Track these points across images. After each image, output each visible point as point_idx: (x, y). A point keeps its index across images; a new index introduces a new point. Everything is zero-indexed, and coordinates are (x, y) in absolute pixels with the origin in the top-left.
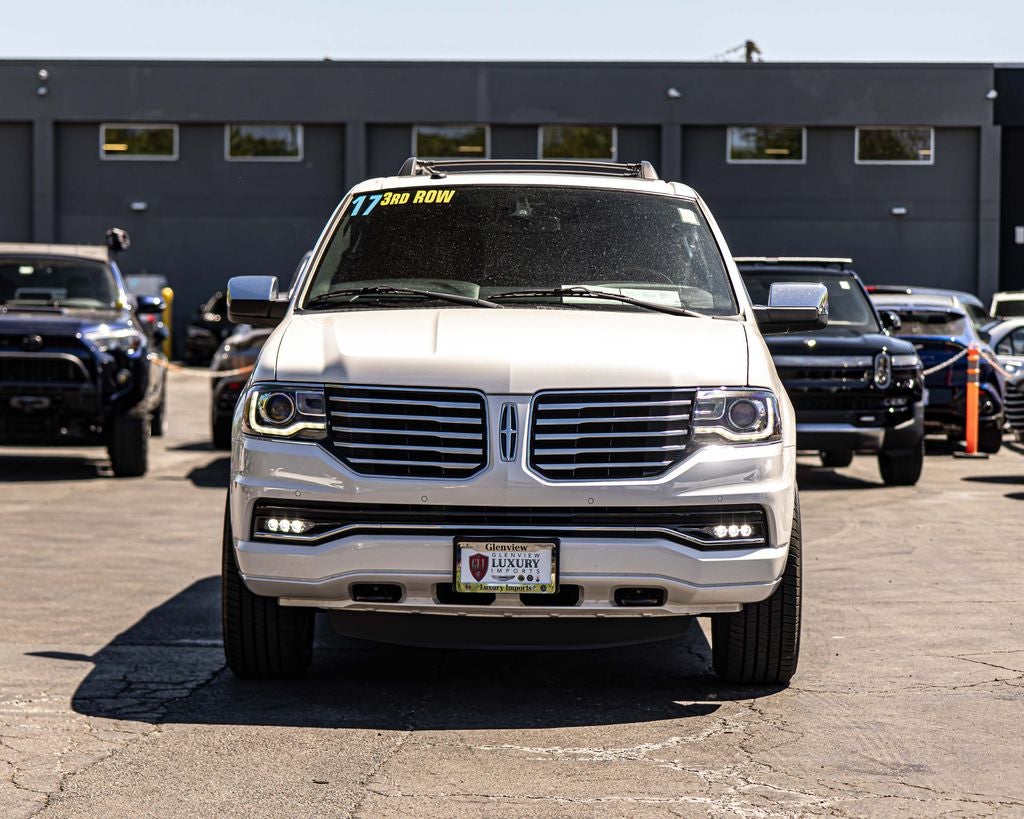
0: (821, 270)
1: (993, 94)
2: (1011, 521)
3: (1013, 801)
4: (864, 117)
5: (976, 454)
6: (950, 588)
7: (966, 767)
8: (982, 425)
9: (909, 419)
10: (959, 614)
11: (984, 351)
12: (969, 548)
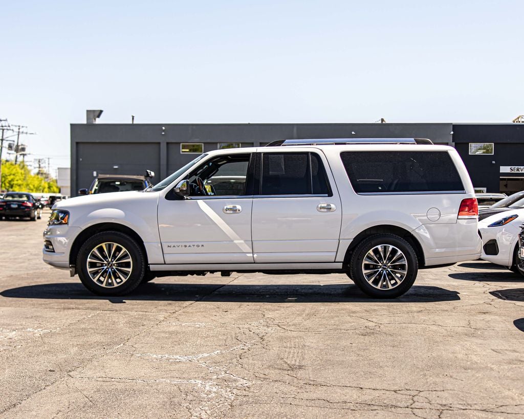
1: (452, 133)
7: (321, 367)
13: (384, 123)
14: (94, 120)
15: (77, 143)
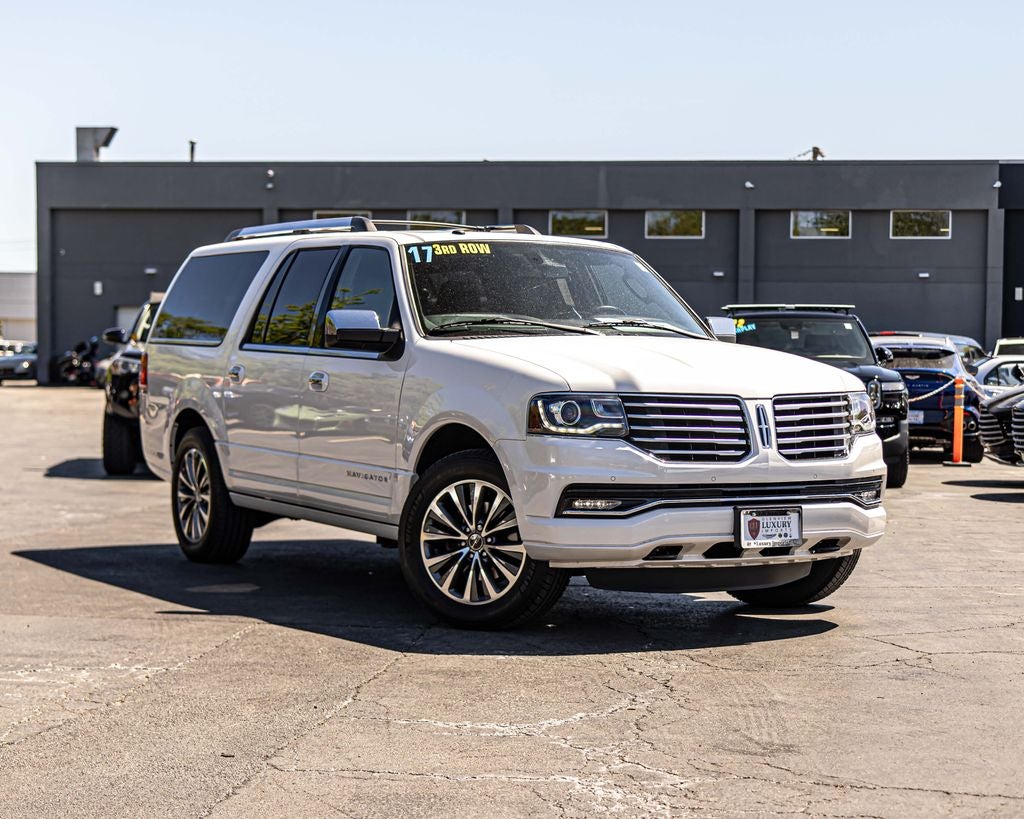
0: (833, 314)
1: (998, 184)
2: (969, 517)
3: (863, 784)
4: (896, 202)
5: (961, 463)
6: (892, 575)
7: (835, 747)
8: (966, 440)
9: (896, 434)
10: (889, 598)
11: (968, 381)
12: (922, 539)
13: (819, 158)
14: (94, 153)
15: (54, 211)
